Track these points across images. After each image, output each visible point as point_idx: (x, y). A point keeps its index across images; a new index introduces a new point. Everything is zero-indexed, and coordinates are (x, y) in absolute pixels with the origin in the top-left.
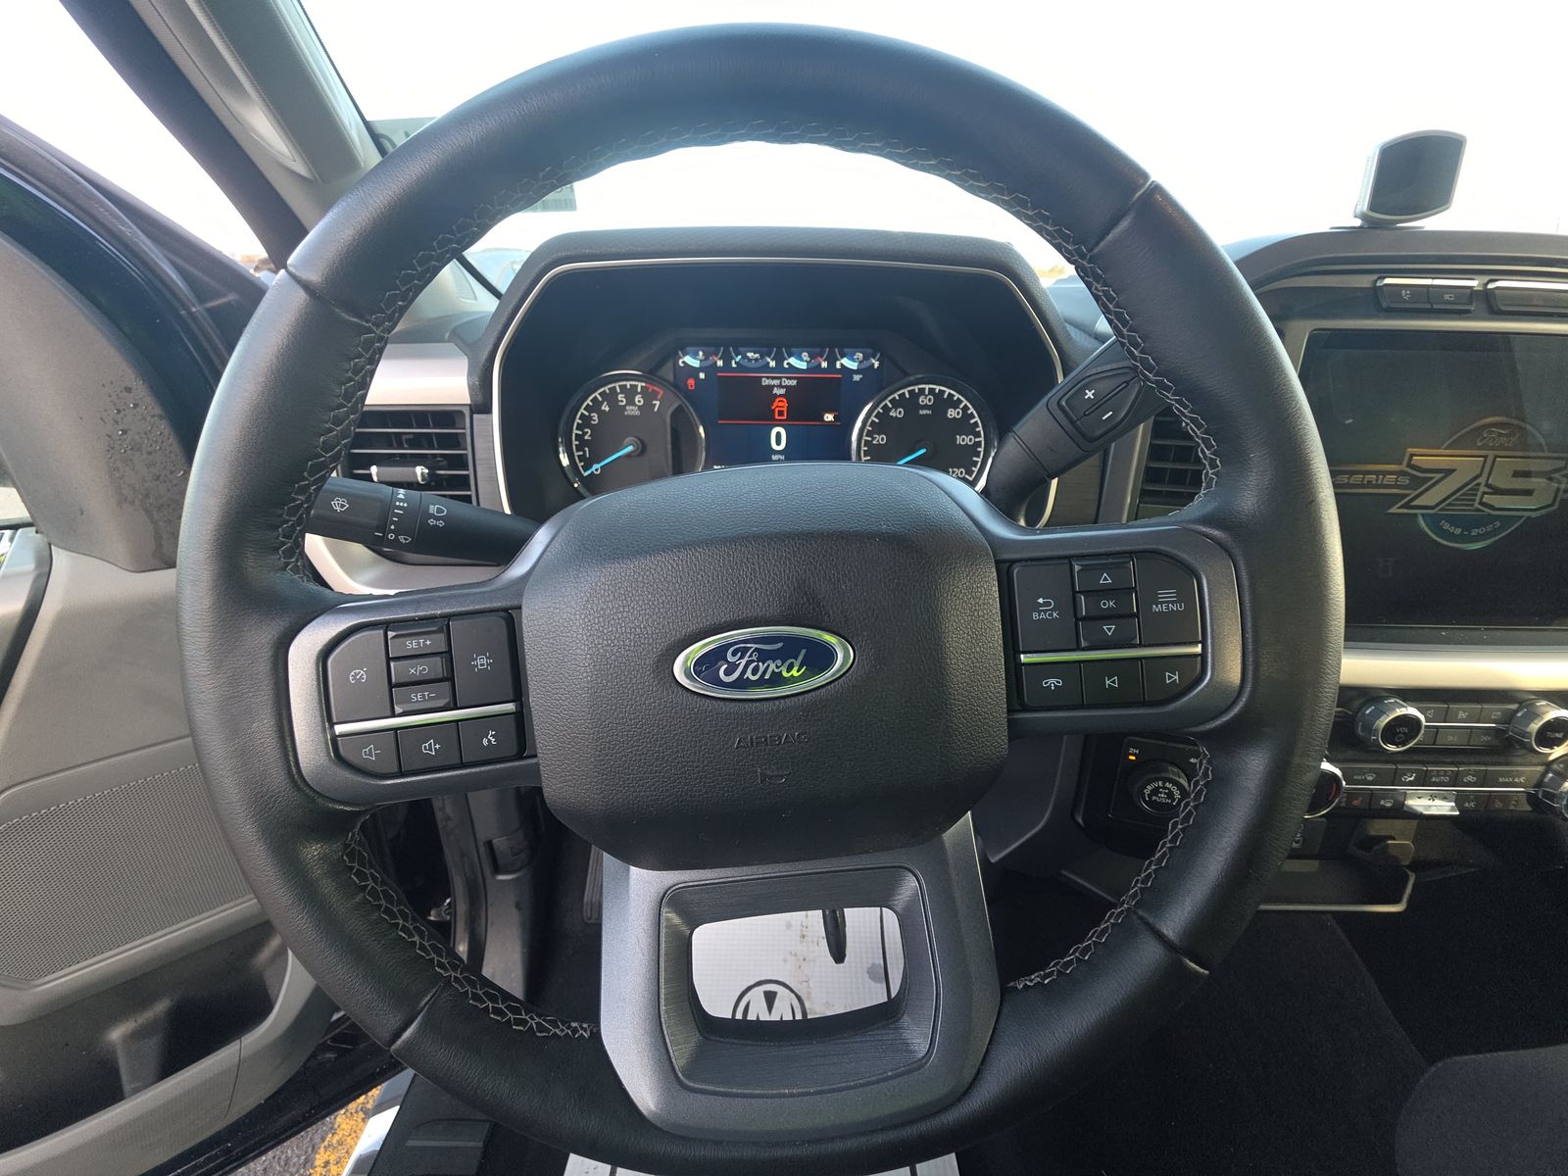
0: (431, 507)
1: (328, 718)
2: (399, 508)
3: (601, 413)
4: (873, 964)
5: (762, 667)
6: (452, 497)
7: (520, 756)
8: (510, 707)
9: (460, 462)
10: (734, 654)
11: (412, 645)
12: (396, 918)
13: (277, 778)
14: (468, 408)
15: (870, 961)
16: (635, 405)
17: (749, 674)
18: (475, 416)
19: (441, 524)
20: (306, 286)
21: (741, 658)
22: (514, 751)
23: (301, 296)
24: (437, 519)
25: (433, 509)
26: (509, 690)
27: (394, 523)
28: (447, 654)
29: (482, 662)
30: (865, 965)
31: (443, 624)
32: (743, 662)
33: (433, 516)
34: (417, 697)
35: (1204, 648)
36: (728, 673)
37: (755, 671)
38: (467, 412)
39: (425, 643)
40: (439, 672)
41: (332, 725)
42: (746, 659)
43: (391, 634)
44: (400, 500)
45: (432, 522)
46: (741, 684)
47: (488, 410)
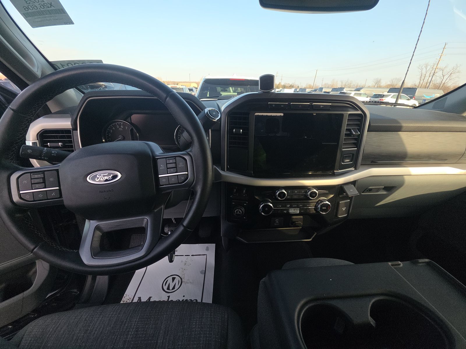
0: (53, 151)
1: (19, 190)
2: (44, 152)
3: (113, 130)
4: (202, 270)
5: (104, 178)
6: (62, 150)
7: (60, 198)
8: (58, 188)
9: (71, 142)
10: (98, 176)
11: (36, 176)
12: (39, 233)
13: (8, 203)
14: (72, 129)
15: (202, 269)
16: (121, 128)
17: (101, 179)
18: (73, 131)
19: (55, 155)
20: (13, 110)
21: (100, 176)
22: (59, 196)
23: (12, 112)
24: (54, 154)
25: (53, 152)
26: (57, 184)
27: (43, 155)
28: (44, 178)
29: (51, 179)
30: (200, 270)
31: (43, 172)
32: (100, 177)
33: (53, 153)
34: (37, 186)
35: (188, 173)
36: (97, 179)
37: (102, 179)
38: (72, 130)
39: (39, 176)
40: (42, 181)
41: (19, 191)
42: (101, 176)
43: (32, 174)
44: (45, 150)
45: (53, 155)
46: (100, 181)
47: (77, 130)
